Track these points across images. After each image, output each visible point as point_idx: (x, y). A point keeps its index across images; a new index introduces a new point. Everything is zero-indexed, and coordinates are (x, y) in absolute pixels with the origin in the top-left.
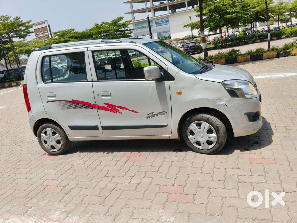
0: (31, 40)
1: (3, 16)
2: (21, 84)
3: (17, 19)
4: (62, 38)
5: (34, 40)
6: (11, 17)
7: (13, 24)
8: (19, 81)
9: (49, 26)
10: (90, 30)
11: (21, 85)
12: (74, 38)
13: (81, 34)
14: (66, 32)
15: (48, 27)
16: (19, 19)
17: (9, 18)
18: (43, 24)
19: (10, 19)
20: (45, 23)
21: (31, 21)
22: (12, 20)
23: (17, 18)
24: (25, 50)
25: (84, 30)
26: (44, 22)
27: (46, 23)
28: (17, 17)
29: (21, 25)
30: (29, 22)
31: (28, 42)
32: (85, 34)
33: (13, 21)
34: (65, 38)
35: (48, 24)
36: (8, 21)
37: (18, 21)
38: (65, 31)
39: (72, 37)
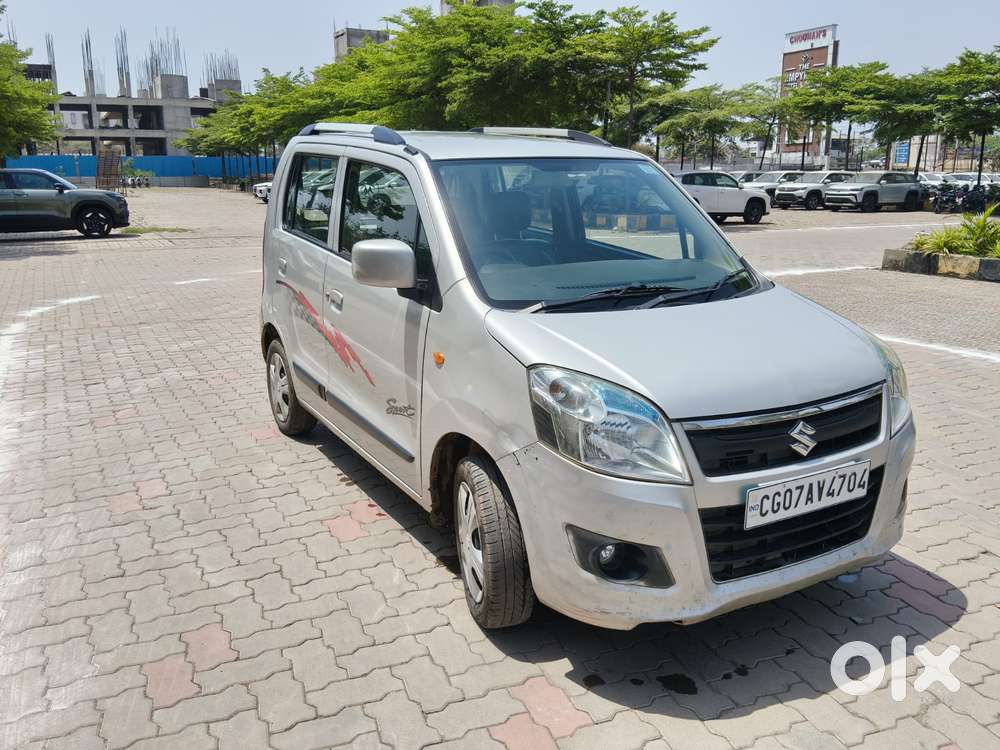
0: (737, 90)
1: (624, 10)
2: (616, 225)
3: (664, 21)
4: (829, 93)
5: (745, 89)
6: (645, 12)
7: (646, 37)
8: (616, 216)
9: (836, 44)
10: (939, 74)
11: (615, 228)
12: (871, 96)
13: (901, 84)
14: (854, 71)
15: (831, 50)
16: (668, 20)
17: (639, 14)
18: (818, 36)
19: (644, 19)
20: (824, 35)
21: (705, 29)
22: (649, 20)
23: (664, 18)
24: (704, 120)
25: (918, 71)
26: (824, 31)
27: (829, 33)
28: (663, 14)
29: (670, 41)
30: (698, 33)
31: (724, 93)
32: (915, 86)
33: (650, 24)
34: (841, 94)
35: (834, 37)
36: (638, 24)
37: (666, 24)
38: (852, 68)
39: (868, 91)
